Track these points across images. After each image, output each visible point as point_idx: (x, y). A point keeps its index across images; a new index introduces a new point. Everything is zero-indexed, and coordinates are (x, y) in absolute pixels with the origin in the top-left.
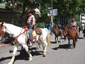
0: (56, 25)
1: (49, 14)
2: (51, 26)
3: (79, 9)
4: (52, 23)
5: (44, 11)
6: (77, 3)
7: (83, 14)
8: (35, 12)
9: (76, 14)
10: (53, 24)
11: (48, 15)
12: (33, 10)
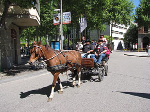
0: (70, 41)
1: (57, 21)
2: (59, 42)
3: (108, 14)
4: (62, 36)
5: (48, 16)
6: (104, 5)
7: (114, 24)
8: (29, 14)
9: (103, 22)
10: (63, 38)
11: (55, 22)
12: (26, 12)
